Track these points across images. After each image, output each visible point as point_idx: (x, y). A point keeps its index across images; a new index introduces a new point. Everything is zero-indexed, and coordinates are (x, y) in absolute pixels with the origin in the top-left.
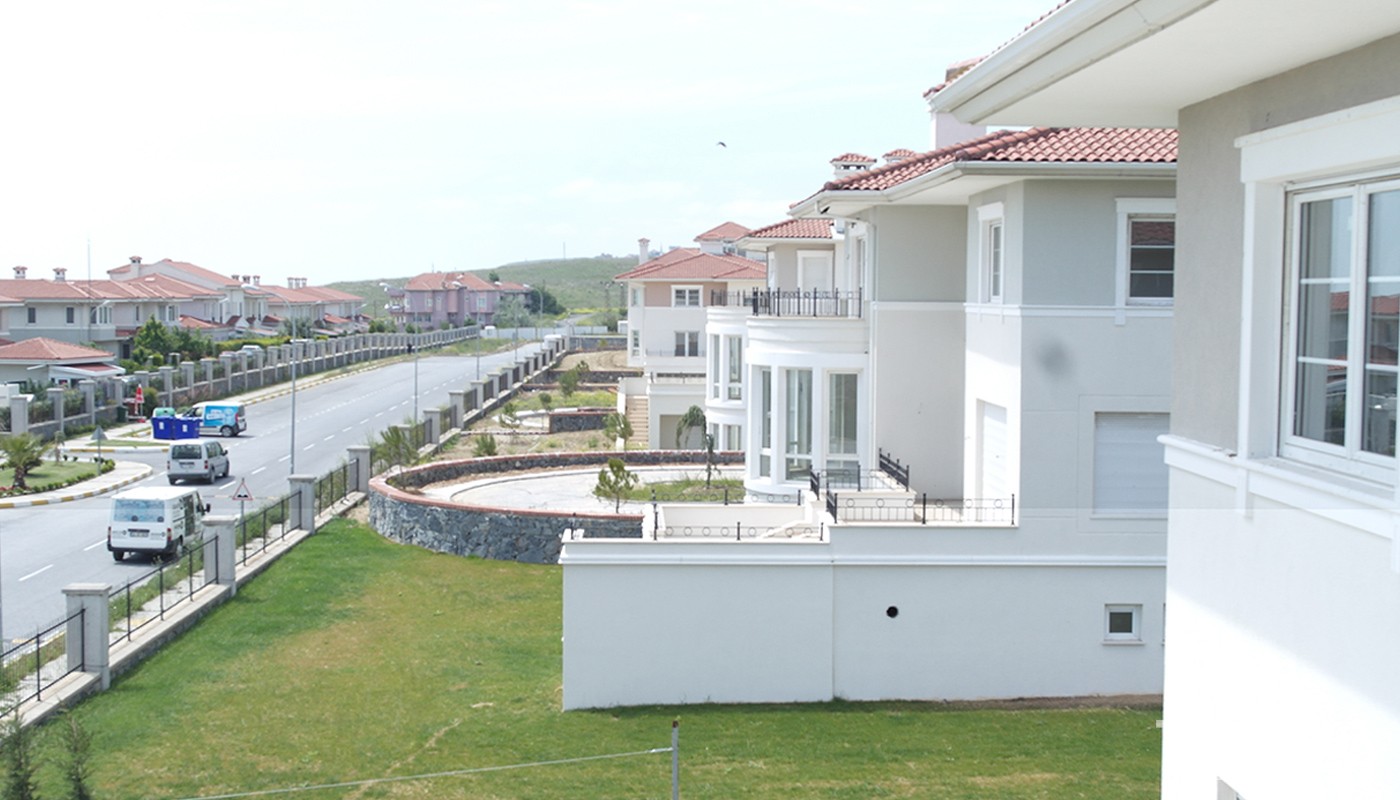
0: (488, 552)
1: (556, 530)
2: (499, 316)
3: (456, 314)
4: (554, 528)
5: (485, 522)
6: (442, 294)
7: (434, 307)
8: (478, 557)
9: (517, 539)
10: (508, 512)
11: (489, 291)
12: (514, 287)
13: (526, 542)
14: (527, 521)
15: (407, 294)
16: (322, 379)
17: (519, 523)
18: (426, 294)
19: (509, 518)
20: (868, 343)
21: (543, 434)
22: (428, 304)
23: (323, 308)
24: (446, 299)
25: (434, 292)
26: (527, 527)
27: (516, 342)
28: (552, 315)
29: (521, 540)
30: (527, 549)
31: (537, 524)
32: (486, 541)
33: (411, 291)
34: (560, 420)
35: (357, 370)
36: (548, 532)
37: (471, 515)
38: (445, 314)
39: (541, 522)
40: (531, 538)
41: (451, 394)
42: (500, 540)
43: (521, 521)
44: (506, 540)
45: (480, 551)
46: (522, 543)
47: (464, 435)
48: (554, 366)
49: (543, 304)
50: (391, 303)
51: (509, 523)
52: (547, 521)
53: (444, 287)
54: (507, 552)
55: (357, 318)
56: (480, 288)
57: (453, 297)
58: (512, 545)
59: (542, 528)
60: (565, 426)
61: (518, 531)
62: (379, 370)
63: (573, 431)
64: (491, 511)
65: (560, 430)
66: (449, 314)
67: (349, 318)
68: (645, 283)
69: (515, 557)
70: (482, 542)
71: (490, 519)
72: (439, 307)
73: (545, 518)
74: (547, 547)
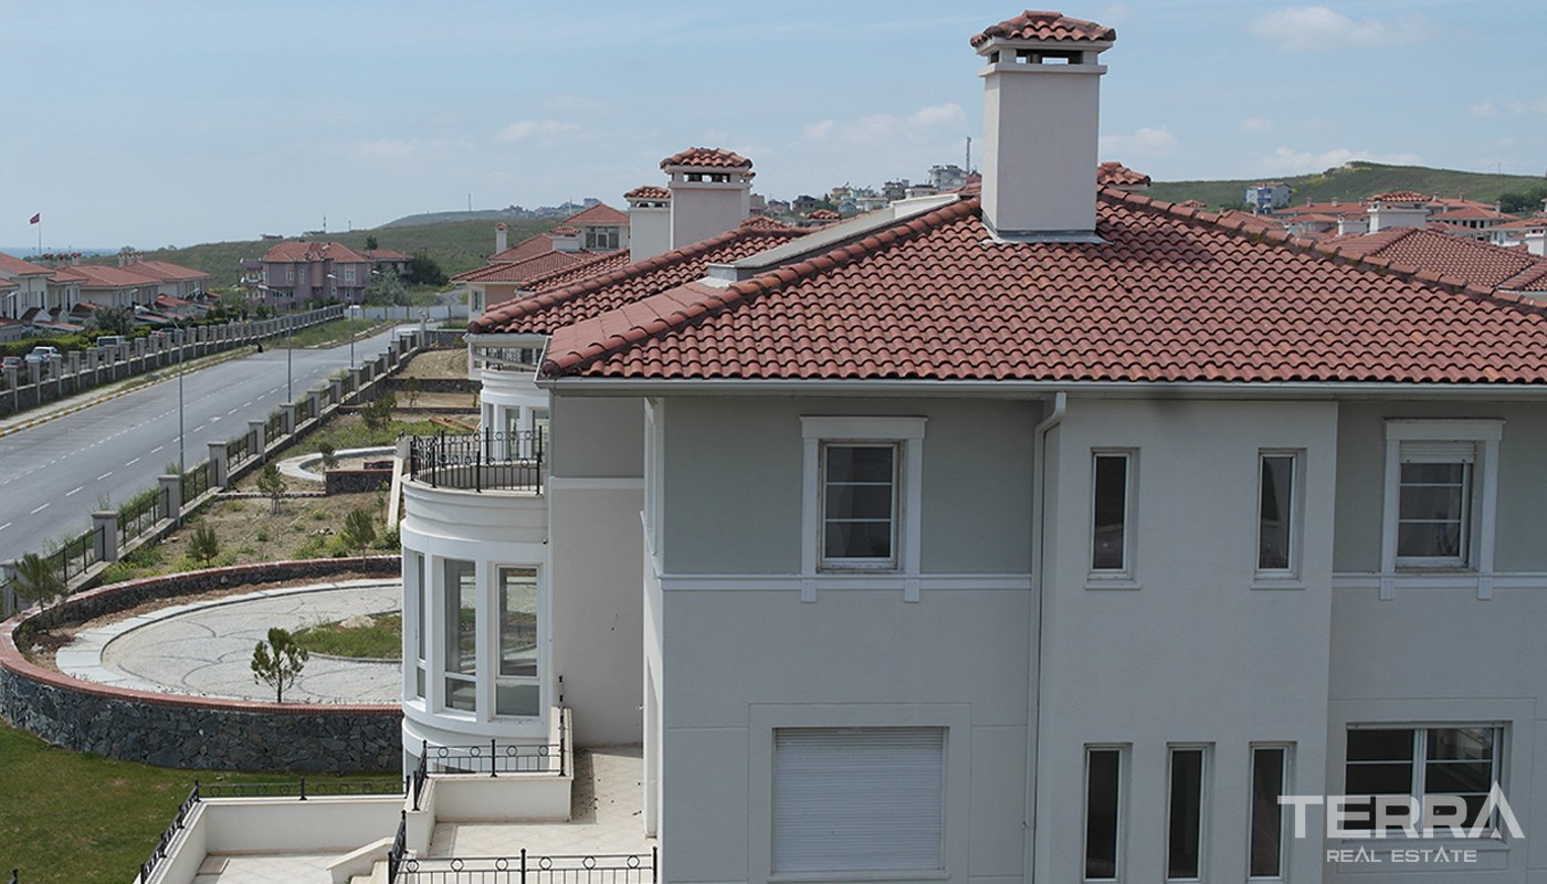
0: (111, 749)
1: (195, 725)
2: (370, 291)
3: (321, 288)
4: (193, 721)
5: (107, 710)
6: (306, 267)
7: (296, 281)
8: (99, 756)
9: (147, 735)
10: (135, 698)
11: (357, 263)
12: (391, 255)
13: (158, 739)
14: (159, 711)
15: (266, 267)
16: (123, 388)
17: (148, 714)
18: (287, 267)
19: (137, 707)
20: (547, 528)
21: (318, 496)
22: (288, 277)
23: (156, 291)
24: (310, 270)
25: (296, 263)
26: (159, 719)
27: (381, 324)
28: (435, 287)
29: (151, 736)
30: (159, 749)
31: (171, 715)
32: (108, 735)
33: (269, 263)
34: (339, 479)
35: (167, 376)
36: (186, 727)
37: (89, 701)
38: (308, 288)
39: (177, 713)
40: (164, 733)
41: (210, 445)
42: (126, 735)
43: (150, 711)
44: (132, 735)
45: (101, 748)
46: (154, 739)
47: (222, 499)
48: (397, 371)
49: (423, 275)
50: (247, 275)
51: (136, 714)
52: (183, 713)
53: (307, 258)
54: (134, 750)
55: (200, 297)
56: (348, 260)
57: (318, 269)
58: (141, 741)
59: (178, 721)
60: (345, 486)
61: (147, 725)
62: (196, 373)
63: (355, 492)
64: (115, 696)
65: (340, 491)
66: (314, 288)
67: (190, 298)
68: (487, 286)
69: (145, 758)
70: (104, 737)
71: (113, 707)
72: (302, 281)
73: (182, 709)
74: (185, 746)
